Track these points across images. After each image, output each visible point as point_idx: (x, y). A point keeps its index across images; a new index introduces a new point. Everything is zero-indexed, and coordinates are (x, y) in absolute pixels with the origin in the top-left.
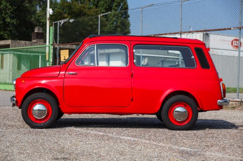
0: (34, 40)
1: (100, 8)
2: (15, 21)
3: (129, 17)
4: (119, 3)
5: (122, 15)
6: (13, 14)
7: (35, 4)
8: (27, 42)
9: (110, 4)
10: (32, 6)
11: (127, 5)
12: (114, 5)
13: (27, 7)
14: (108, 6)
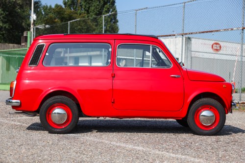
0: (23, 43)
1: (91, 13)
2: (7, 26)
3: (118, 22)
4: (108, 9)
5: (111, 20)
6: (5, 19)
7: (26, 9)
8: (15, 45)
9: (100, 9)
10: (24, 12)
11: (116, 11)
12: (104, 11)
13: (18, 12)
14: (98, 11)
